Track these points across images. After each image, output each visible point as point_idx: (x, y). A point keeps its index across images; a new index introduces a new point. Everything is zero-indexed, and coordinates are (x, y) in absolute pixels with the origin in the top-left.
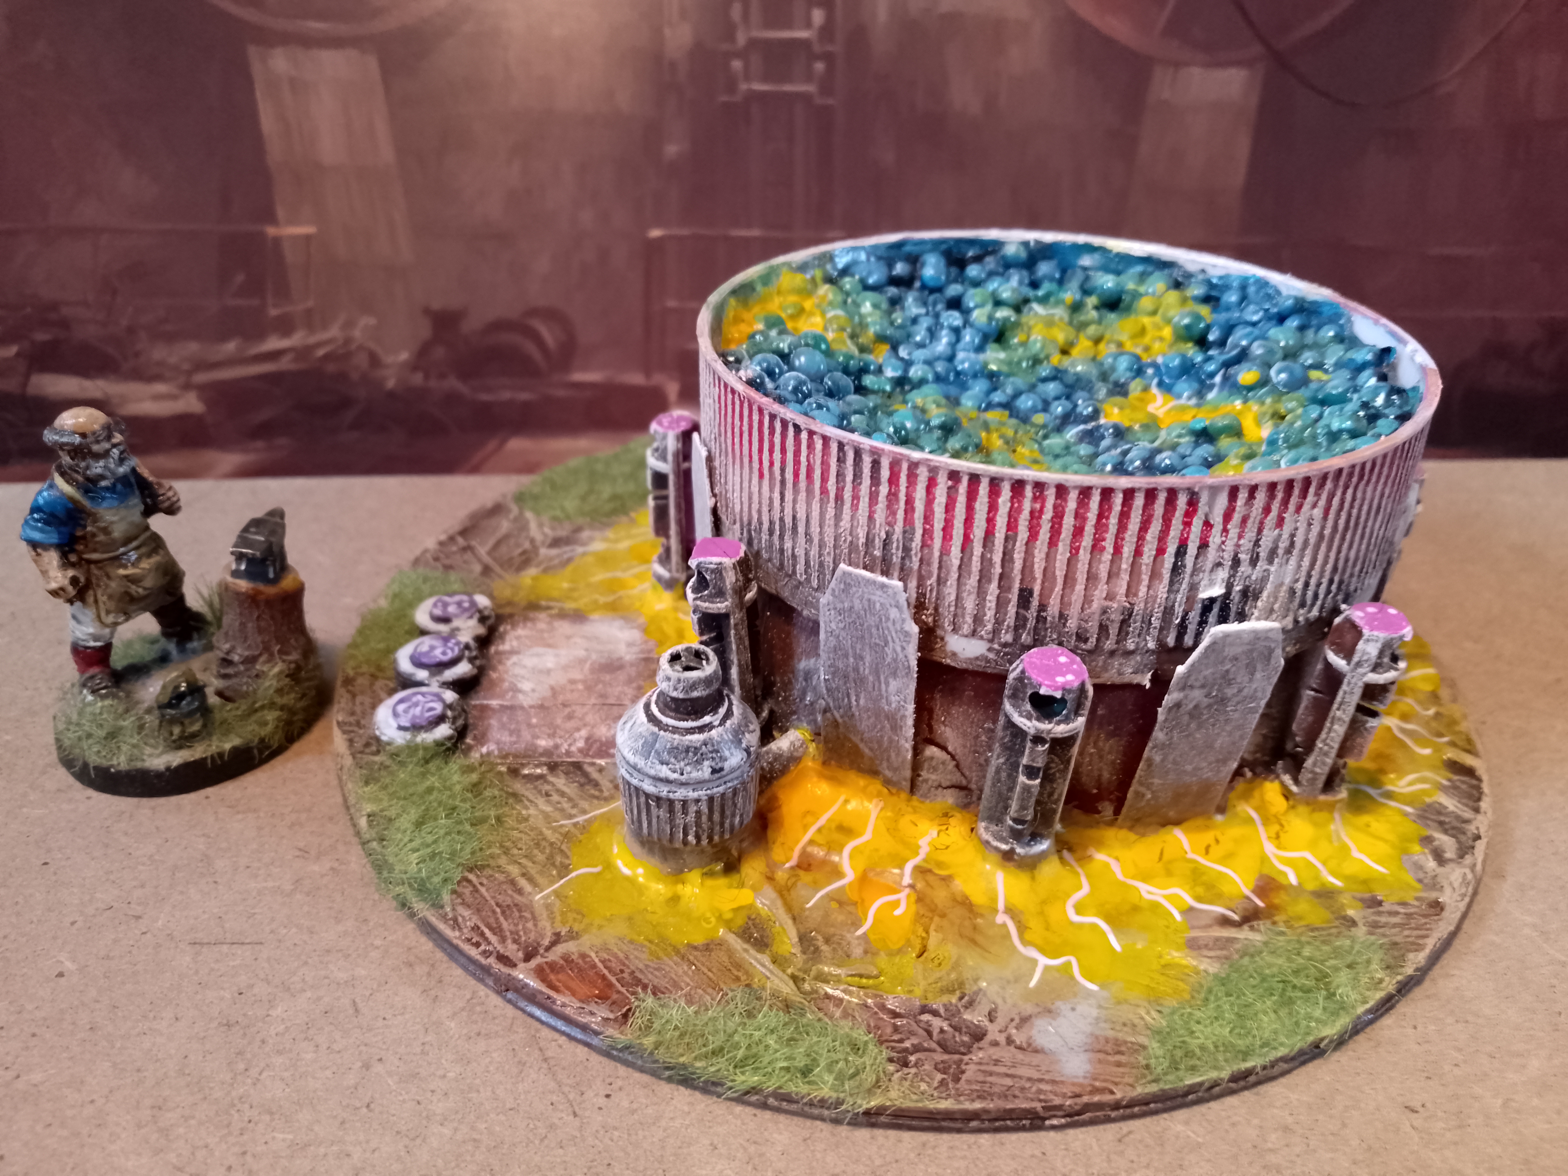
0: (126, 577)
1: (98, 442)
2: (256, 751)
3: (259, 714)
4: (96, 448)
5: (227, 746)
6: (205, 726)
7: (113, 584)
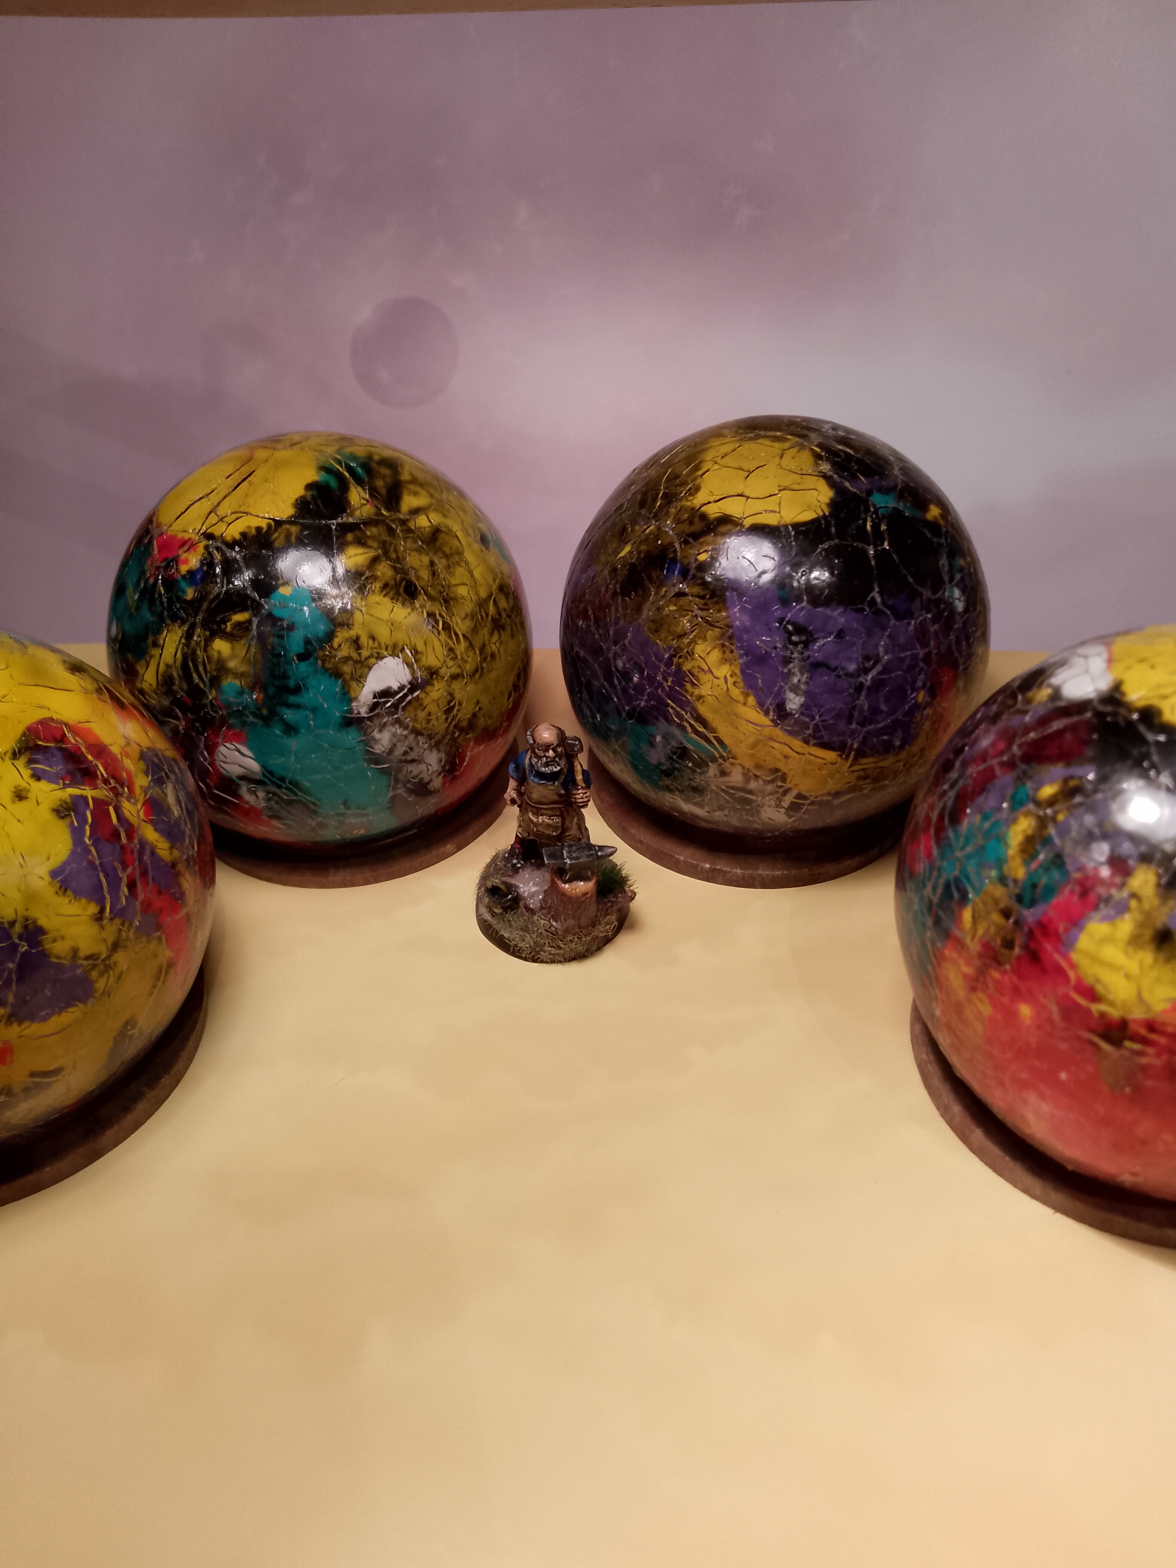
0: (530, 818)
1: (539, 750)
2: (512, 948)
3: (526, 934)
4: (537, 751)
5: (502, 933)
6: (501, 914)
7: (527, 816)
